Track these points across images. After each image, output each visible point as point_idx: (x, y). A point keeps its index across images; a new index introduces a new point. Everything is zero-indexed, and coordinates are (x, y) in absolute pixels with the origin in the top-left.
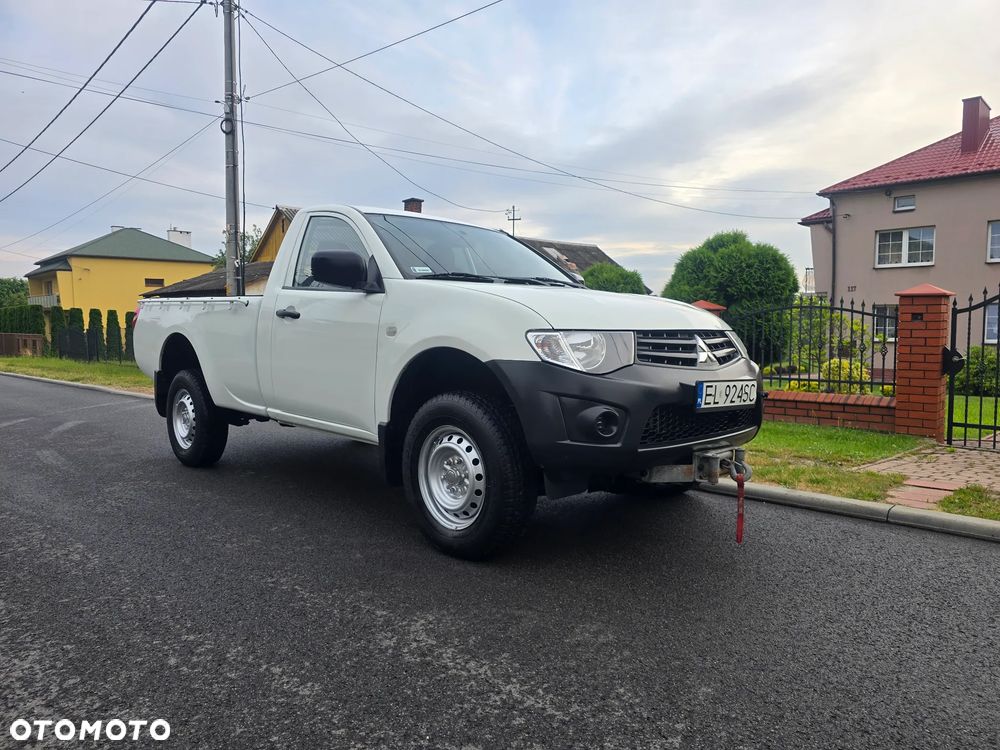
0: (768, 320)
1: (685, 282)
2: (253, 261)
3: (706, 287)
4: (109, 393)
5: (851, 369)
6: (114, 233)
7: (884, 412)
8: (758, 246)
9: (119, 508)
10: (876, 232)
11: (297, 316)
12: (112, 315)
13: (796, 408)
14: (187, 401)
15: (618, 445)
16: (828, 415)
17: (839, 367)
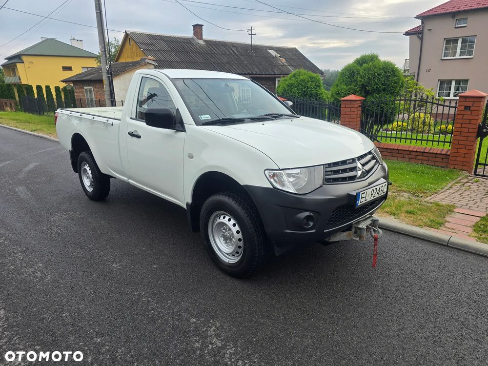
0: (387, 104)
1: (344, 83)
2: (116, 61)
3: (355, 86)
4: (50, 140)
5: (425, 118)
6: (43, 42)
7: (444, 157)
8: (384, 62)
9: (59, 234)
10: (445, 39)
11: (139, 137)
12: (48, 88)
13: (398, 153)
14: (87, 168)
15: (314, 231)
16: (414, 157)
17: (419, 117)
